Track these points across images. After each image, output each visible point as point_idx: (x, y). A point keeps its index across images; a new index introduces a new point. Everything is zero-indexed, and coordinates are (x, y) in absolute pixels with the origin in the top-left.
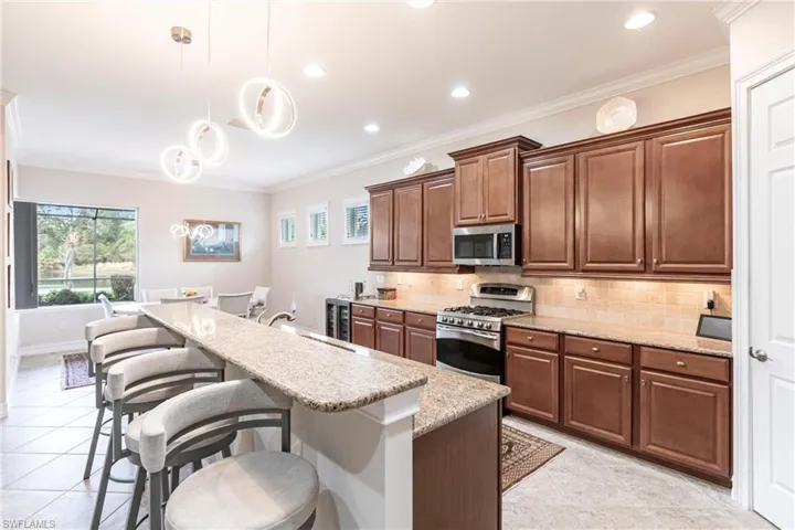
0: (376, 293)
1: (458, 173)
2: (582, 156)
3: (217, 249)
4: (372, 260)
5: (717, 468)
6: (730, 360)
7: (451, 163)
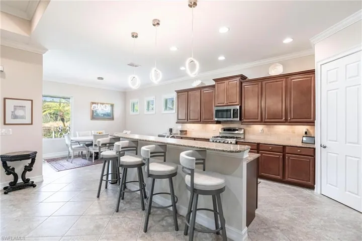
0: (179, 132)
1: (216, 87)
2: (264, 83)
3: (104, 115)
4: (178, 119)
5: (310, 183)
6: (314, 149)
7: (214, 83)
